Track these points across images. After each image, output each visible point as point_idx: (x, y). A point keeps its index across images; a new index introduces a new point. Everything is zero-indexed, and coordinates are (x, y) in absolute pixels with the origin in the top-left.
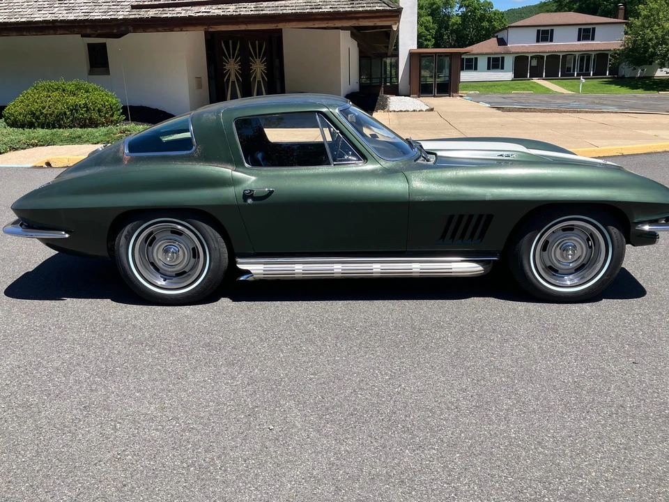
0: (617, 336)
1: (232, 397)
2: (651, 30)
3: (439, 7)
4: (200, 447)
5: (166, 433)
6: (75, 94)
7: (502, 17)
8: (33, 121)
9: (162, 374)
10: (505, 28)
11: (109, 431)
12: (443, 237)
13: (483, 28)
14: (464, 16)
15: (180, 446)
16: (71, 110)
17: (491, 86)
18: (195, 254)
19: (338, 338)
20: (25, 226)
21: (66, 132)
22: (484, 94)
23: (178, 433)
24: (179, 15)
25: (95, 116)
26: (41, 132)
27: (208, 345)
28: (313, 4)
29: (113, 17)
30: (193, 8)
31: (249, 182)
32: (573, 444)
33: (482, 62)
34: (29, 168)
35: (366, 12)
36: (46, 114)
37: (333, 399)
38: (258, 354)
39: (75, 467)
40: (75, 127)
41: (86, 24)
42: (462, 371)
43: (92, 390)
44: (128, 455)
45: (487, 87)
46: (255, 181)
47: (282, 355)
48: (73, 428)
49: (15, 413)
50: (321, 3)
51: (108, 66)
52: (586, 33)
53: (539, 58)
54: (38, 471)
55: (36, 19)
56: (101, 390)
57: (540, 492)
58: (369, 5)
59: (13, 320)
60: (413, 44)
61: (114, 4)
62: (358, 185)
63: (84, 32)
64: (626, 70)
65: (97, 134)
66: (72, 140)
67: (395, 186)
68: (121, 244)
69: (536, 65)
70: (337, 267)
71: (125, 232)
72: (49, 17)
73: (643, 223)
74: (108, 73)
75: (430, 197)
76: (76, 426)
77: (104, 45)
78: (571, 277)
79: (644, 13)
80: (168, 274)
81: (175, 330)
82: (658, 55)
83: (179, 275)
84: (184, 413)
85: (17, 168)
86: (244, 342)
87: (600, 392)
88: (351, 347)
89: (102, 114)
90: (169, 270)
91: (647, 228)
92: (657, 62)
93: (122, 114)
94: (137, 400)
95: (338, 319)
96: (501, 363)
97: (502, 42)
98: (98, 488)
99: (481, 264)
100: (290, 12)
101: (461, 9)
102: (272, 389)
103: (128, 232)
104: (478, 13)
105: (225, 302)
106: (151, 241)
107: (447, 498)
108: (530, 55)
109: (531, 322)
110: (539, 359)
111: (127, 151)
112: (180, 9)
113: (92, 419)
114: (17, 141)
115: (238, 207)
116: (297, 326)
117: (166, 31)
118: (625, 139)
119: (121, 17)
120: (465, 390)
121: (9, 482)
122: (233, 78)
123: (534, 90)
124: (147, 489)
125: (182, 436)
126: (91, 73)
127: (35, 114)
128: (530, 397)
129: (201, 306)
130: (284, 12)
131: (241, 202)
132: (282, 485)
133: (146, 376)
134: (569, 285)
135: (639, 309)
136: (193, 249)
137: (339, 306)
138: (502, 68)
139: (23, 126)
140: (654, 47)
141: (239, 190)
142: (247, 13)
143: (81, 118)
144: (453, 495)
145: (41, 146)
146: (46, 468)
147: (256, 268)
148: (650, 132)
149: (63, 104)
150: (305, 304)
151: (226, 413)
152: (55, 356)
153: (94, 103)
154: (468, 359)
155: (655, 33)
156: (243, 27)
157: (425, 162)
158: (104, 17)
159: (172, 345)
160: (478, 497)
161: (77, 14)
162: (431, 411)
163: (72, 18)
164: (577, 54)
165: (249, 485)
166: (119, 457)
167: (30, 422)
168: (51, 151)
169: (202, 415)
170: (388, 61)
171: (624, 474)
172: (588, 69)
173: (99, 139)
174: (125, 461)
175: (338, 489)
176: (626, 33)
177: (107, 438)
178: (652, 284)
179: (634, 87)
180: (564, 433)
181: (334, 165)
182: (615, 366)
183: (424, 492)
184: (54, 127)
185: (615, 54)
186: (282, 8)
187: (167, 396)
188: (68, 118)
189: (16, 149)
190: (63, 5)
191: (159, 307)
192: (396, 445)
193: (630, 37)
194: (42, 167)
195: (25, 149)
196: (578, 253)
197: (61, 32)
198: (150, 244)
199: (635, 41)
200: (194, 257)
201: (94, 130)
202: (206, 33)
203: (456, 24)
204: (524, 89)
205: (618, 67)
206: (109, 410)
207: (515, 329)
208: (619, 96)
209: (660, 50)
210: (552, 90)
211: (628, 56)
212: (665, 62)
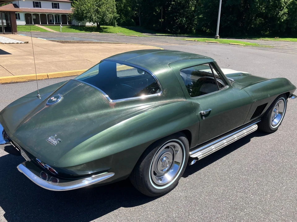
2: (84, 6)
52: (55, 5)
64: (75, 22)
69: (36, 18)
82: (88, 17)
92: (88, 20)
97: (16, 6)
138: (19, 19)
140: (86, 13)
155: (85, 8)
164: (53, 14)
172: (59, 21)
181: (220, 90)
185: (70, 15)
193: (75, 8)
199: (78, 10)
209: (89, 15)
210: (48, 31)
211: (75, 17)
212: (91, 20)
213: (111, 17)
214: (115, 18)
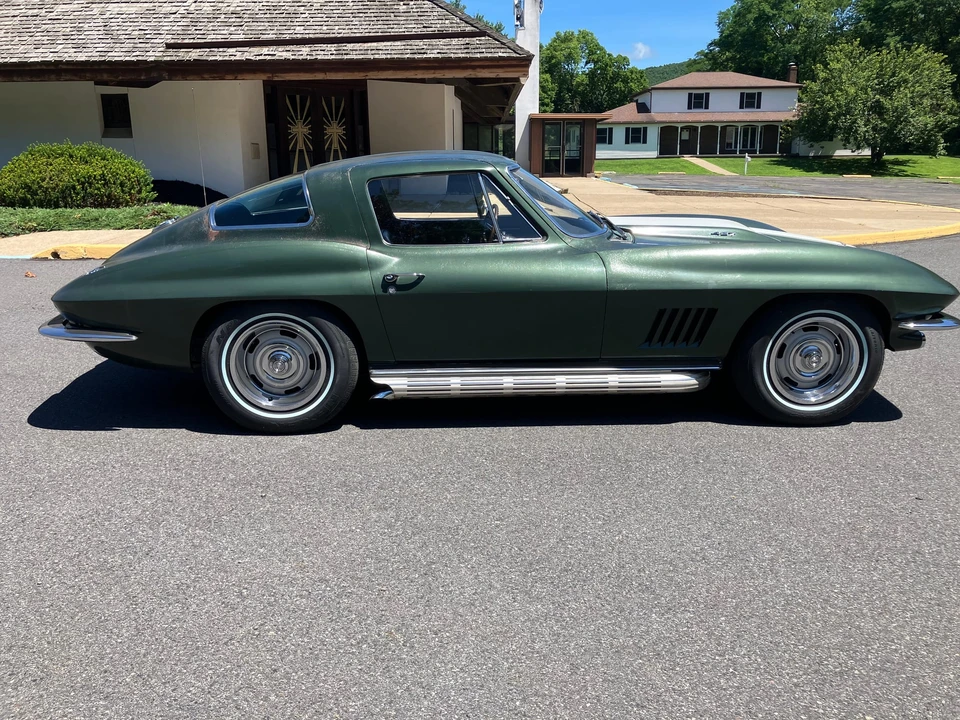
0: (886, 466)
1: (395, 551)
2: (832, 96)
3: (559, 63)
4: (368, 617)
5: (315, 601)
6: (87, 162)
7: (641, 77)
8: (29, 197)
9: (288, 523)
10: (645, 91)
11: (233, 599)
12: (649, 339)
13: (616, 91)
14: (592, 75)
15: (339, 617)
16: (83, 184)
17: (631, 165)
18: (313, 362)
19: (519, 473)
20: (71, 325)
21: (78, 213)
22: (623, 175)
23: (333, 600)
24: (233, 58)
25: (117, 191)
26: (40, 212)
27: (344, 484)
28: (415, 47)
29: (140, 58)
30: (252, 49)
31: (391, 265)
32: (870, 601)
33: (619, 134)
34: (27, 260)
35: (486, 59)
36: (47, 189)
37: (535, 551)
38: (416, 495)
39: (198, 648)
40: (86, 206)
41: (103, 67)
42: (697, 512)
43: (195, 547)
44: (269, 631)
45: (626, 166)
46: (398, 264)
47: (449, 497)
48: (181, 596)
49: (91, 578)
50: (425, 47)
51: (130, 126)
52: (750, 100)
53: (692, 129)
54: (144, 656)
55: (32, 60)
56: (208, 546)
57: (846, 663)
58: (489, 50)
59: (58, 456)
60: (534, 108)
61: (141, 41)
62: (538, 268)
63: (99, 78)
64: (801, 147)
65: (120, 216)
66: (85, 224)
67: (588, 270)
68: (211, 349)
69: (687, 138)
70: (508, 381)
71: (217, 333)
72: (51, 57)
73: (907, 319)
74: (130, 135)
75: (635, 285)
76: (184, 593)
77: (124, 98)
78: (815, 391)
79: (822, 75)
80: (275, 391)
81: (292, 466)
82: (840, 128)
83: (288, 392)
84: (334, 573)
85: (11, 260)
86: (394, 480)
87: (886, 536)
88: (541, 485)
89: (126, 189)
90: (277, 385)
91: (911, 325)
92: (839, 137)
93: (153, 190)
94: (262, 557)
95: (513, 450)
96: (746, 502)
97: (643, 108)
98: (238, 675)
99: (696, 375)
100: (384, 57)
101: (588, 66)
102: (448, 540)
103: (222, 332)
104: (611, 70)
105: (349, 430)
106: (252, 345)
107: (724, 674)
108: (680, 126)
109: (769, 450)
110: (794, 496)
111: (213, 224)
112: (234, 50)
113: (203, 584)
114: (8, 223)
115: (376, 297)
116: (459, 459)
117: (214, 79)
118: (823, 228)
119: (152, 59)
120: (708, 537)
121: (106, 672)
122: (301, 146)
123: (687, 170)
124: (308, 674)
125: (339, 603)
126: (105, 135)
127: (30, 188)
128: (795, 543)
129: (320, 436)
130: (377, 56)
131: (380, 291)
132: (496, 663)
133: (268, 527)
134: (813, 402)
135: (903, 432)
136: (311, 356)
137: (510, 433)
138: (645, 142)
139: (12, 204)
140: (836, 118)
141: (378, 275)
142: (326, 57)
143: (96, 194)
144: (731, 670)
145: (41, 230)
146: (156, 650)
147: (398, 383)
148: (854, 221)
149: (70, 175)
150: (463, 431)
151: (392, 571)
152: (130, 501)
153: (115, 175)
154: (701, 498)
155: (837, 100)
156: (320, 76)
157: (621, 241)
158: (127, 59)
159: (294, 486)
160: (766, 672)
161: (90, 54)
162: (670, 563)
163: (83, 59)
164: (739, 125)
165: (450, 666)
166: (257, 633)
167: (116, 589)
168: (57, 238)
169: (360, 575)
170: (501, 128)
171: (946, 637)
172: (753, 145)
173: (124, 223)
174: (267, 639)
175: (574, 668)
176: (800, 100)
177: (233, 609)
178: (910, 403)
179: (809, 169)
180: (855, 587)
181: (504, 242)
182: (895, 503)
183: (692, 667)
184: (57, 206)
185: (788, 123)
186: (373, 52)
187: (304, 551)
188: (78, 194)
189: (6, 235)
190: (69, 41)
191: (262, 438)
192: (636, 608)
193: (805, 105)
194: (46, 259)
195: (18, 235)
196: (824, 360)
197: (67, 78)
198: (251, 350)
199: (812, 110)
200: (312, 367)
201: (116, 211)
202: (266, 83)
203: (582, 84)
204: (672, 169)
205: (791, 143)
206: (226, 572)
207: (751, 459)
208: (794, 179)
209: (844, 122)
210: (709, 171)
211: (803, 129)
212: (850, 137)
213: (926, 125)
214: (940, 127)
